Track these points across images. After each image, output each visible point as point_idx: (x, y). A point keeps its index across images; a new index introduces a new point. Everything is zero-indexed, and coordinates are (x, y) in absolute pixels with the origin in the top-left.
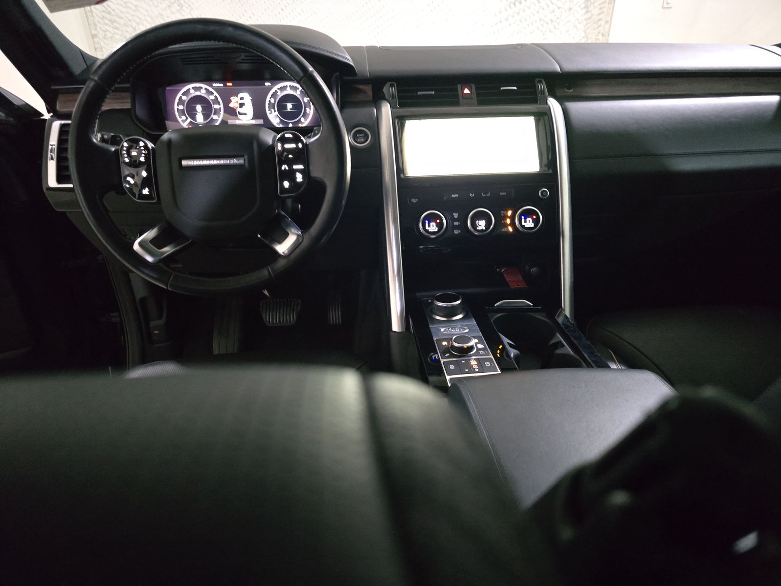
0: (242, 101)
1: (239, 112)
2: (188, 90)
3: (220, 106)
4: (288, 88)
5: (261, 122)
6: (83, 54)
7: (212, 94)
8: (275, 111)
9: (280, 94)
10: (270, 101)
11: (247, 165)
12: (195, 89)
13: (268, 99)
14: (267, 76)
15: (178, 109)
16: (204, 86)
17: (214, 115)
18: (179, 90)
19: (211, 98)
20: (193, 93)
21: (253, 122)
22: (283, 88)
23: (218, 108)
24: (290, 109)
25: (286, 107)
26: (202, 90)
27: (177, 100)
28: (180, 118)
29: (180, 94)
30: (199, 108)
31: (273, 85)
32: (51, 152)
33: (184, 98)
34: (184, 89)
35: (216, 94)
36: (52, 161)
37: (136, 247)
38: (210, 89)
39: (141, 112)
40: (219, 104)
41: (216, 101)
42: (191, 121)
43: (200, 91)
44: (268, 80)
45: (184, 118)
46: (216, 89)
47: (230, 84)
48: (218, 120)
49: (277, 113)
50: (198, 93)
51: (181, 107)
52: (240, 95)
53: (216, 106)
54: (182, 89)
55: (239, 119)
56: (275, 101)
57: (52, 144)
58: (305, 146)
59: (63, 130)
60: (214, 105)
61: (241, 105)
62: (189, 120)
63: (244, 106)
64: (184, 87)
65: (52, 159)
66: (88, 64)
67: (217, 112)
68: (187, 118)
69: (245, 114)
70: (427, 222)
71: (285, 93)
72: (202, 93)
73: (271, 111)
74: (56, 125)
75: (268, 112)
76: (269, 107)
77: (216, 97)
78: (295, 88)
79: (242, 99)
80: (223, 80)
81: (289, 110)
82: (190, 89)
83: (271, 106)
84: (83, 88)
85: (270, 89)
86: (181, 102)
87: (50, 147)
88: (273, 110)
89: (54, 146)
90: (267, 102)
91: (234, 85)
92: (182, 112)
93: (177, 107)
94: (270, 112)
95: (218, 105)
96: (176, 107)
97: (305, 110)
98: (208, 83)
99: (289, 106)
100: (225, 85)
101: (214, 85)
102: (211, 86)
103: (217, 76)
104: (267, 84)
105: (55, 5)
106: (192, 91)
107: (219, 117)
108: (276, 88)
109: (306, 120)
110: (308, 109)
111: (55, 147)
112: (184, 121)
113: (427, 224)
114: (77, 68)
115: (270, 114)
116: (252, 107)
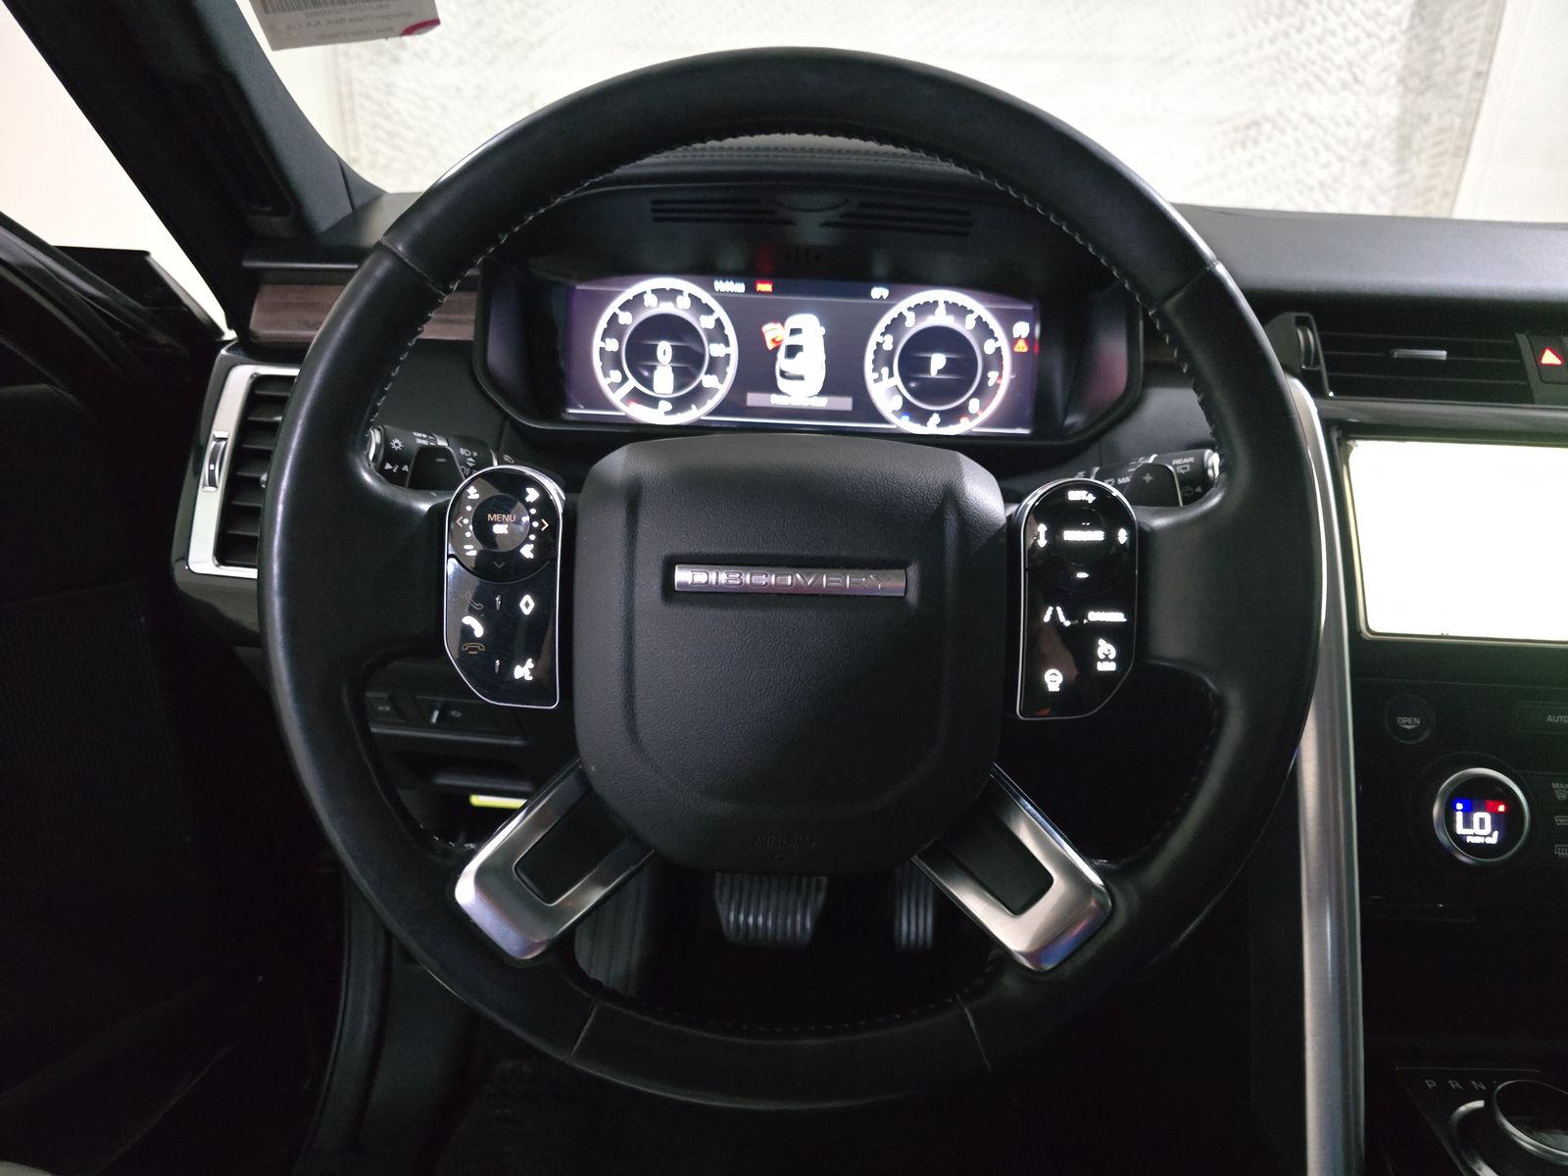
0: (795, 340)
1: (783, 374)
2: (639, 297)
3: (727, 350)
4: (941, 309)
5: (845, 403)
6: (345, 173)
7: (709, 311)
8: (891, 375)
9: (913, 325)
10: (879, 345)
11: (913, 597)
12: (660, 293)
13: (876, 336)
14: (880, 268)
15: (602, 350)
16: (687, 286)
17: (706, 373)
18: (611, 297)
19: (705, 323)
20: (654, 307)
21: (822, 403)
22: (923, 309)
23: (722, 355)
24: (940, 372)
25: (925, 365)
26: (679, 298)
27: (602, 324)
28: (606, 375)
29: (613, 307)
30: (664, 349)
31: (895, 297)
32: (213, 461)
33: (625, 318)
34: (628, 294)
35: (720, 312)
36: (213, 489)
37: (466, 892)
38: (706, 298)
39: (499, 355)
40: (727, 344)
41: (718, 334)
42: (635, 388)
43: (674, 300)
44: (880, 282)
45: (616, 376)
46: (724, 299)
47: (765, 287)
48: (716, 390)
49: (897, 380)
50: (667, 308)
51: (612, 345)
52: (793, 321)
53: (715, 350)
54: (619, 293)
55: (778, 392)
56: (895, 344)
57: (217, 436)
58: (1142, 538)
59: (260, 395)
60: (712, 346)
61: (793, 351)
62: (632, 383)
63: (799, 355)
64: (628, 285)
65: (212, 483)
66: (358, 202)
67: (716, 366)
68: (625, 379)
69: (801, 378)
70: (1459, 806)
71: (931, 321)
72: (681, 308)
73: (881, 375)
74: (240, 378)
75: (869, 375)
76: (874, 361)
77: (718, 321)
78: (960, 311)
79: (794, 332)
80: (749, 274)
81: (934, 373)
82: (645, 292)
83: (883, 358)
84: (353, 271)
85: (883, 307)
86: (614, 328)
87: (212, 444)
88: (885, 371)
89: (223, 443)
90: (871, 347)
91: (775, 290)
92: (612, 361)
93: (601, 343)
94: (876, 375)
95: (722, 346)
96: (597, 343)
97: (985, 378)
98: (702, 278)
99: (938, 361)
100: (751, 288)
101: (721, 286)
102: (710, 288)
103: (732, 261)
104: (879, 292)
105: (289, 28)
106: (650, 300)
107: (721, 381)
108: (903, 306)
109: (983, 408)
110: (993, 375)
111: (228, 447)
112: (615, 387)
113: (1459, 816)
114: (325, 213)
115: (876, 381)
116: (823, 357)
